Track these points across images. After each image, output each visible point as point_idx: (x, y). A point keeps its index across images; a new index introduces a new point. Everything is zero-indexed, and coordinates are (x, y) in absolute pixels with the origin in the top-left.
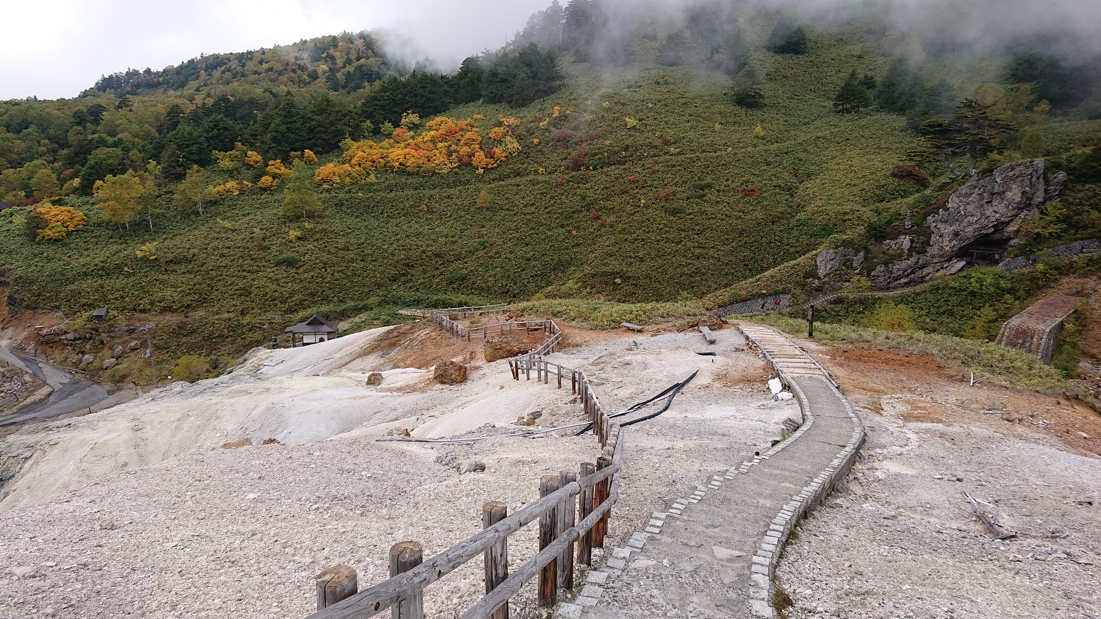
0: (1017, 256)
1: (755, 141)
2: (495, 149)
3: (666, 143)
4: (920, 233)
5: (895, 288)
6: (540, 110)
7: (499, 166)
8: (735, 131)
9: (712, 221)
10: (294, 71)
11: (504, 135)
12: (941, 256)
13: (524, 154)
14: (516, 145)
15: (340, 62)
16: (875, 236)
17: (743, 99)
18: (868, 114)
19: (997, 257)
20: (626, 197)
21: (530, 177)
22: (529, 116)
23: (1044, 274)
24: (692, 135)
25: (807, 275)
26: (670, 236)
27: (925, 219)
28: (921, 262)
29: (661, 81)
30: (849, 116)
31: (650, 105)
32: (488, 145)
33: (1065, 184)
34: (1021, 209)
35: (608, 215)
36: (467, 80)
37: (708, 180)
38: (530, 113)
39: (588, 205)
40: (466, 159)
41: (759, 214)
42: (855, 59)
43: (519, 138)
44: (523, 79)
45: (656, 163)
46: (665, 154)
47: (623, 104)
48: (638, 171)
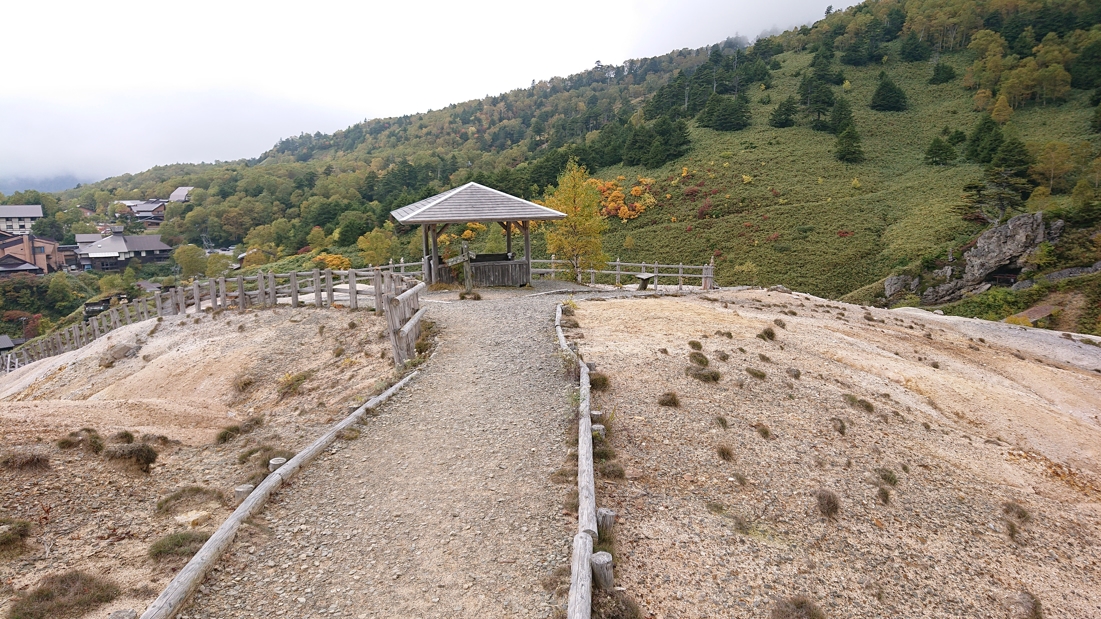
0: (1024, 280)
1: (852, 192)
2: (636, 204)
3: (777, 195)
4: (958, 265)
5: (941, 303)
6: (671, 170)
7: (639, 216)
8: (836, 184)
9: (812, 257)
10: (449, 134)
11: (643, 193)
12: (973, 281)
13: (659, 206)
14: (653, 200)
15: (485, 124)
16: (928, 267)
17: (845, 156)
18: (954, 166)
19: (1012, 280)
20: (742, 239)
21: (665, 225)
22: (662, 176)
23: (1038, 291)
24: (798, 188)
25: (878, 295)
26: (778, 268)
27: (962, 255)
28: (959, 285)
29: (773, 141)
30: (936, 168)
31: (763, 164)
32: (630, 200)
33: (1063, 229)
34: (1027, 247)
35: (728, 253)
36: (610, 147)
37: (810, 225)
38: (664, 172)
39: (712, 246)
40: (613, 212)
41: (850, 251)
42: (950, 114)
43: (655, 194)
44: (657, 146)
45: (768, 211)
46: (776, 204)
47: (741, 164)
48: (752, 218)
